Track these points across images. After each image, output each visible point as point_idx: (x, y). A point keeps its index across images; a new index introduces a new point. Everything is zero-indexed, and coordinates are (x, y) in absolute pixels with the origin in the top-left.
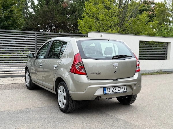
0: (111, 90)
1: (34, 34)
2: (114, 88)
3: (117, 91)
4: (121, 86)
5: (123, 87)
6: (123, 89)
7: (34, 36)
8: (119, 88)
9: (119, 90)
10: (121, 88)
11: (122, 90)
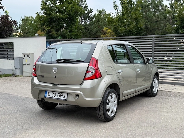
0: (51, 94)
1: (152, 37)
2: (54, 92)
3: (56, 97)
4: (62, 93)
5: (64, 94)
6: (63, 96)
7: (152, 41)
8: (59, 94)
9: (59, 96)
10: (62, 95)
11: (62, 98)
